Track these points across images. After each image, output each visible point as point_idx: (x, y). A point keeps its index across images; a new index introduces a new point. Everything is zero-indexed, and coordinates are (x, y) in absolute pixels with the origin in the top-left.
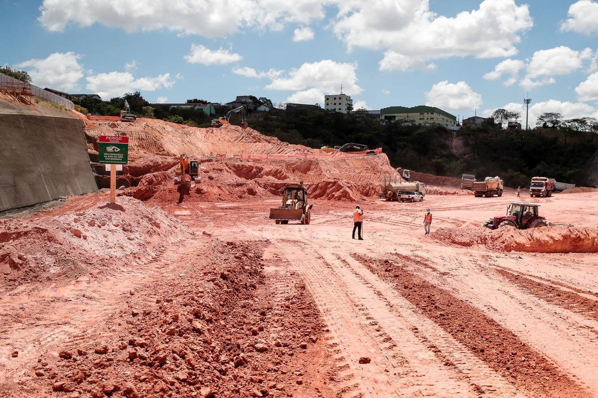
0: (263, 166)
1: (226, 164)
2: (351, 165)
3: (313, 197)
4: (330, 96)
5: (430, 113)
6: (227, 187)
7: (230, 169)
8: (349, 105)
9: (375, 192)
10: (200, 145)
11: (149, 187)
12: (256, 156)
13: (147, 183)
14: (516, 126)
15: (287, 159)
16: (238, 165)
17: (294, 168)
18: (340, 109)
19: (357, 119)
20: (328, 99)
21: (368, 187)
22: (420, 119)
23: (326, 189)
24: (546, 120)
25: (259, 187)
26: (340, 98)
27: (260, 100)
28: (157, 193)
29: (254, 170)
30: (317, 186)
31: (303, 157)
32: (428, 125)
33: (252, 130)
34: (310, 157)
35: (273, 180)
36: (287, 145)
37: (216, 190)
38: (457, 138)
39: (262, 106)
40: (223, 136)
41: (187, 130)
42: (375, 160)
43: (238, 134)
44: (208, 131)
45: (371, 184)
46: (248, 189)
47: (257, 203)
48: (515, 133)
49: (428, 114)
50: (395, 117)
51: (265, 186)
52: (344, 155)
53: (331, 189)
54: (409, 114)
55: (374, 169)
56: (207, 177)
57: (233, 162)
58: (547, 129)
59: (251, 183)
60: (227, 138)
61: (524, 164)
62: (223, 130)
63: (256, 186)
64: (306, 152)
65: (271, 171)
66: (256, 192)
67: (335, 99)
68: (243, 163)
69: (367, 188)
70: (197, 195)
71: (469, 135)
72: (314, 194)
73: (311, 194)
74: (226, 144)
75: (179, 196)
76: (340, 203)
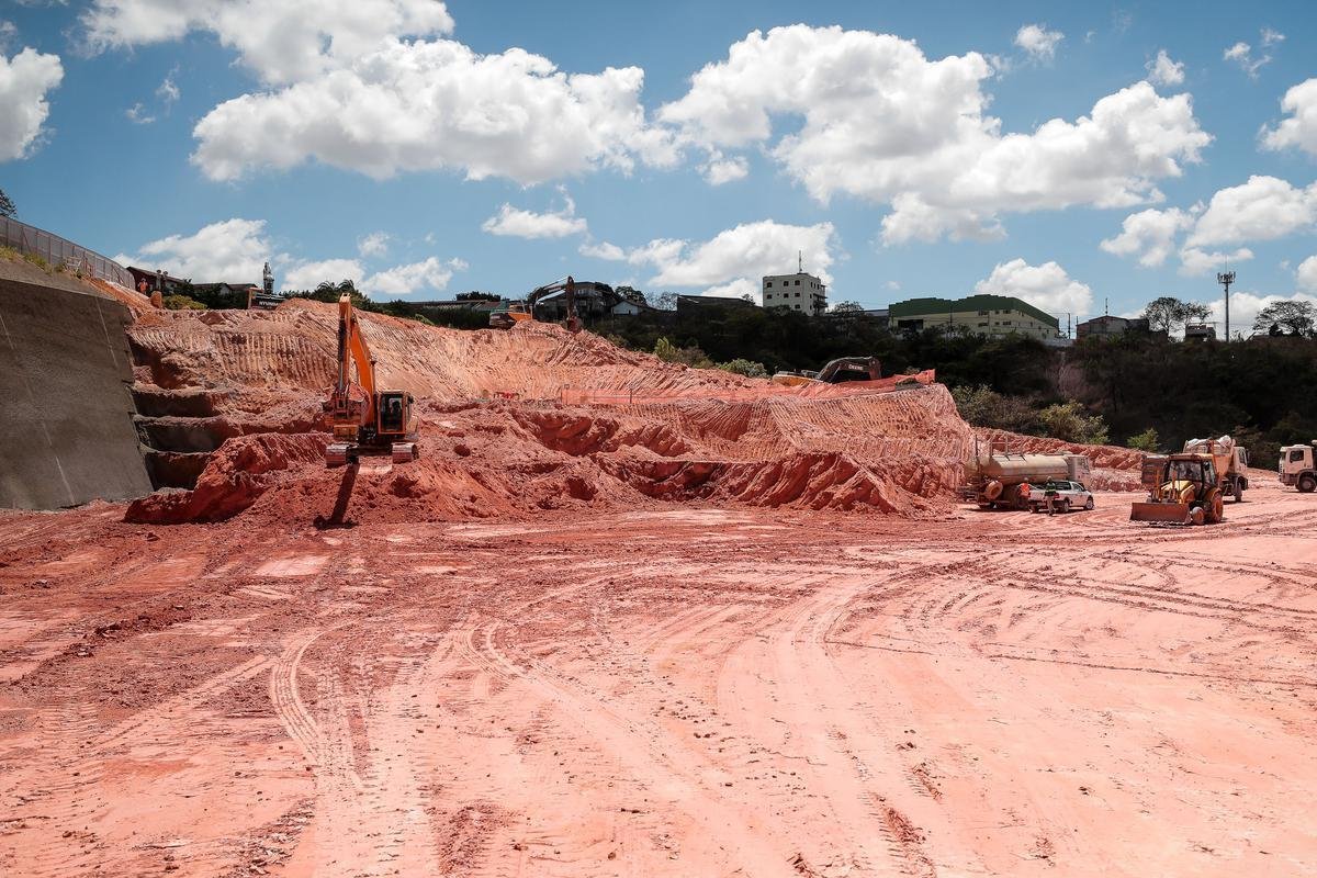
0: (617, 420)
1: (513, 412)
2: (858, 416)
3: (766, 503)
4: (774, 278)
5: (1001, 312)
6: (504, 477)
7: (524, 426)
8: (818, 296)
9: (938, 486)
10: (455, 371)
11: (238, 477)
12: (603, 396)
13: (231, 463)
14: (1205, 335)
15: (685, 403)
16: (548, 416)
17: (704, 427)
18: (798, 306)
19: (838, 327)
20: (769, 285)
21: (919, 471)
22: (980, 325)
23: (806, 476)
24: (1276, 318)
25: (603, 473)
26: (797, 283)
27: (617, 291)
28: (266, 495)
29: (594, 429)
30: (779, 467)
31: (726, 398)
32: (999, 337)
33: (592, 336)
34: (742, 396)
35: (644, 453)
36: (684, 369)
37: (461, 484)
38: (1069, 366)
39: (624, 304)
40: (517, 348)
41: (419, 332)
42: (920, 401)
43: (555, 345)
44: (478, 338)
45: (927, 463)
46: (569, 481)
47: (592, 524)
48: (1205, 350)
49: (997, 313)
50: (921, 322)
51: (622, 473)
52: (833, 391)
53: (822, 477)
54: (955, 315)
55: (920, 426)
56: (451, 449)
57: (533, 410)
58: (1282, 339)
59: (580, 465)
60: (528, 354)
61: (1250, 418)
62: (516, 336)
63: (595, 472)
64: (732, 386)
65: (641, 431)
66: (594, 491)
67: (786, 284)
68: (562, 412)
69: (918, 474)
70: (397, 500)
71: (1097, 357)
72: (770, 492)
73: (762, 492)
74: (523, 369)
75: (333, 505)
76: (852, 519)
